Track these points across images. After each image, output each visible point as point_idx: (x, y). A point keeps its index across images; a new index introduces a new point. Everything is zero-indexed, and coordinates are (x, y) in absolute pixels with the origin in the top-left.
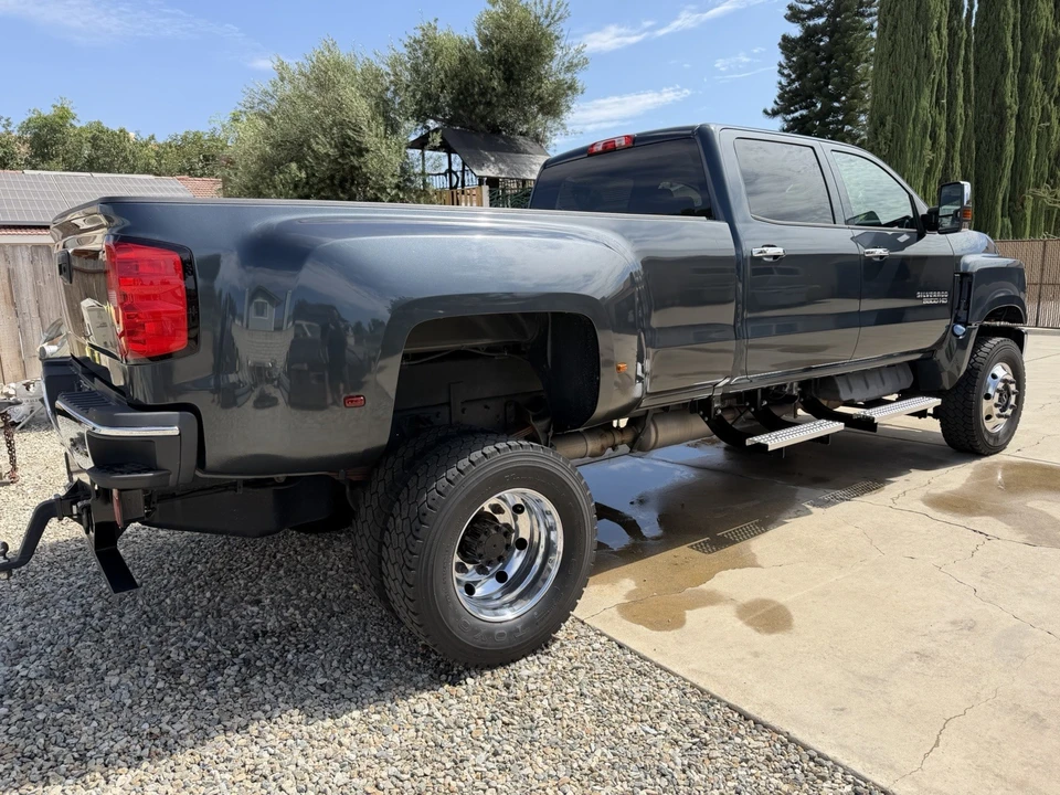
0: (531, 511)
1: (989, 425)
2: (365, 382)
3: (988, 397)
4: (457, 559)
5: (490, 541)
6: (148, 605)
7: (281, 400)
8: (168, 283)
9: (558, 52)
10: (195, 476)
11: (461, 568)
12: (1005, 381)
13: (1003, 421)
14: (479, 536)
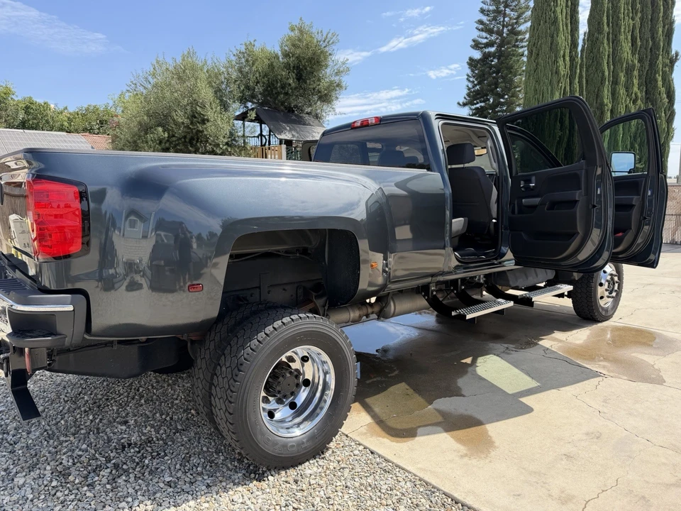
0: (314, 361)
1: (602, 303)
2: (203, 274)
3: (601, 285)
4: (263, 394)
5: (286, 382)
6: (49, 426)
7: (145, 286)
8: (70, 207)
9: (330, 63)
10: (84, 337)
11: (266, 400)
12: (611, 275)
13: (611, 300)
14: (278, 378)
